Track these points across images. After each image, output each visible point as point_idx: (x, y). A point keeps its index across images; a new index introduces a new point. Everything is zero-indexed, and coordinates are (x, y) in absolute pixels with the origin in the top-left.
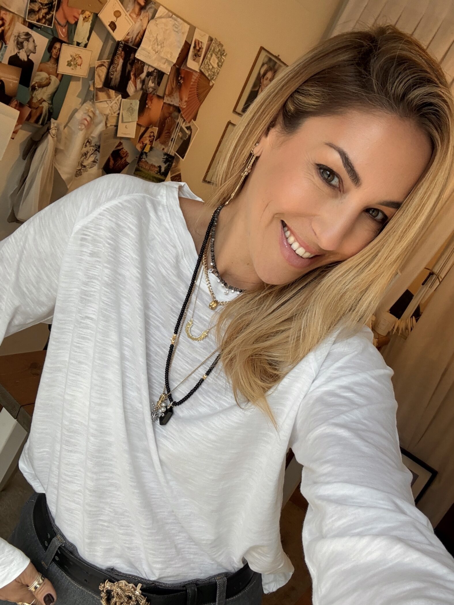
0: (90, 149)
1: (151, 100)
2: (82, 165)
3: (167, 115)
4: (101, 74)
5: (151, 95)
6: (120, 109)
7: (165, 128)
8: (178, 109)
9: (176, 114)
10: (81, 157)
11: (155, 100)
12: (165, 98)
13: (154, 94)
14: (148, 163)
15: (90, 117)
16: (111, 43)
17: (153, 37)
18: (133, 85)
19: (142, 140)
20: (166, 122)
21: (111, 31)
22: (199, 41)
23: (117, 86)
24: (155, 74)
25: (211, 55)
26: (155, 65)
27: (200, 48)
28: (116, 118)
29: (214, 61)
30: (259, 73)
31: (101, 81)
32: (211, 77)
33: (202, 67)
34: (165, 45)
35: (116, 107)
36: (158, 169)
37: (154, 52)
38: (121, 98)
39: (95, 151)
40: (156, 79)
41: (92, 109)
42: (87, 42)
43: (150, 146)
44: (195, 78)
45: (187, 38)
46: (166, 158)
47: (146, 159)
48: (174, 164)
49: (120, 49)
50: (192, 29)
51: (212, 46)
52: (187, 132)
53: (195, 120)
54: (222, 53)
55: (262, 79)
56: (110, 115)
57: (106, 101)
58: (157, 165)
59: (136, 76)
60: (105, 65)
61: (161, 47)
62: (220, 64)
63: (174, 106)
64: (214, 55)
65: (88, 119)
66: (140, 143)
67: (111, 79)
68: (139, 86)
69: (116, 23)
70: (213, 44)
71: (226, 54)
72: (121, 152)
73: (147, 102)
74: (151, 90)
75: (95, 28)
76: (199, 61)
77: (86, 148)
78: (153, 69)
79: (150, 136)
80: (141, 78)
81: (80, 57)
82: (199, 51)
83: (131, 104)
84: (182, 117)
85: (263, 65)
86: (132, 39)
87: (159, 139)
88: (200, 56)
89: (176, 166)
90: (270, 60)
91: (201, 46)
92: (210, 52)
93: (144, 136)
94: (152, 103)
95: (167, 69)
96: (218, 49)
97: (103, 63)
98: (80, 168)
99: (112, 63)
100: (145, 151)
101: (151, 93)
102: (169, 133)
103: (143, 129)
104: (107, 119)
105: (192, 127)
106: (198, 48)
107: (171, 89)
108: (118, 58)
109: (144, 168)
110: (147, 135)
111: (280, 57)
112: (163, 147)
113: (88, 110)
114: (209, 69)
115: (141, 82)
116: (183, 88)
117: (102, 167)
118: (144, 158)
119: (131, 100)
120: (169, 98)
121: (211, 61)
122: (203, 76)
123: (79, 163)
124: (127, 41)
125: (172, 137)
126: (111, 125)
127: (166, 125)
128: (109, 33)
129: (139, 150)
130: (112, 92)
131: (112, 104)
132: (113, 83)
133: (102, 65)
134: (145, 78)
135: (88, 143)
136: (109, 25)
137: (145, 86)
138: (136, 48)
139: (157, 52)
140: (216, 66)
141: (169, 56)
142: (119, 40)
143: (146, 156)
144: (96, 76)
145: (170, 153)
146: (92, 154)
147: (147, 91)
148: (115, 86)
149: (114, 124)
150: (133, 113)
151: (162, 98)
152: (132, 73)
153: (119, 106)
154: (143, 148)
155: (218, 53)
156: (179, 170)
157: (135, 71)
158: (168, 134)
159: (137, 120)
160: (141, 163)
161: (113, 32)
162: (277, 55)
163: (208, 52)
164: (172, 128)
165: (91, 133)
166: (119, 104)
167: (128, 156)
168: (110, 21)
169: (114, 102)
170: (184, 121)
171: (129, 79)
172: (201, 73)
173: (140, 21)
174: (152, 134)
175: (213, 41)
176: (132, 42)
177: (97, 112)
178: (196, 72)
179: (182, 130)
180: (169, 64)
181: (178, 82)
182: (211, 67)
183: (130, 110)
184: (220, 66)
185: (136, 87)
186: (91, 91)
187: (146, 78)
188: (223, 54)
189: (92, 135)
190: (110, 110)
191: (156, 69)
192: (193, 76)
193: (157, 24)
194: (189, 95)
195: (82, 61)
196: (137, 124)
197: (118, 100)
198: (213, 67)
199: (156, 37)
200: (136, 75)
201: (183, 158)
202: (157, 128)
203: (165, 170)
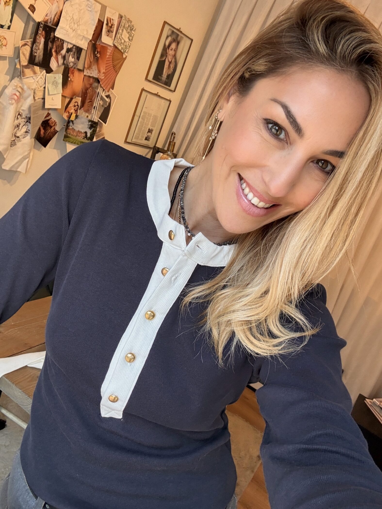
0: (22, 121)
1: (73, 73)
2: (15, 136)
3: (88, 86)
4: (25, 53)
5: (73, 69)
6: (45, 83)
7: (88, 98)
8: (97, 80)
9: (96, 84)
10: (14, 129)
11: (76, 73)
12: (85, 70)
13: (75, 68)
14: (75, 130)
15: (19, 92)
16: (31, 24)
17: (69, 16)
18: (55, 61)
19: (67, 110)
20: (88, 92)
21: (31, 13)
22: (110, 19)
23: (41, 62)
24: (74, 50)
25: (123, 30)
26: (74, 42)
27: (112, 25)
28: (43, 92)
29: (125, 35)
30: (165, 45)
31: (26, 58)
32: (124, 50)
33: (115, 41)
34: (81, 23)
35: (42, 82)
36: (84, 135)
37: (72, 31)
38: (45, 73)
39: (26, 123)
40: (76, 55)
41: (20, 85)
42: (10, 24)
43: (75, 114)
44: (110, 51)
45: (99, 16)
46: (91, 124)
47: (73, 127)
48: (98, 129)
49: (41, 29)
50: (104, 8)
51: (123, 22)
52: (108, 100)
53: (113, 89)
54: (131, 29)
55: (168, 50)
56: (37, 89)
57: (32, 77)
58: (83, 131)
59: (57, 53)
60: (28, 44)
61: (78, 26)
62: (131, 38)
63: (93, 78)
64: (124, 30)
65: (18, 94)
66: (66, 113)
67: (35, 56)
68: (61, 61)
69: (35, 6)
70: (123, 21)
71: (135, 29)
72: (50, 122)
73: (69, 75)
74: (71, 64)
75: (17, 11)
76: (112, 36)
77: (18, 120)
78: (72, 46)
79: (75, 106)
80: (61, 54)
81: (5, 38)
82: (111, 27)
83: (55, 78)
84: (101, 87)
85: (167, 37)
86: (51, 19)
87: (82, 108)
88: (113, 32)
89: (100, 131)
90: (173, 32)
91: (113, 23)
92: (121, 28)
93: (70, 106)
94: (73, 76)
95: (84, 45)
96: (127, 25)
97: (26, 42)
98: (14, 139)
99: (34, 42)
100: (71, 119)
101: (72, 67)
102: (92, 102)
103: (67, 100)
104: (34, 93)
105: (111, 96)
106: (110, 25)
107: (89, 63)
108: (40, 37)
109: (72, 135)
110: (71, 105)
111: (181, 30)
112: (87, 114)
113: (16, 86)
114: (122, 43)
115: (62, 58)
116: (100, 61)
117: (34, 136)
118: (71, 125)
119: (55, 75)
120: (88, 71)
121: (123, 36)
122: (117, 50)
123: (13, 134)
124: (46, 22)
125: (94, 106)
126: (39, 99)
127: (88, 95)
128: (29, 15)
129: (66, 118)
130: (37, 68)
131: (38, 78)
132: (37, 60)
133: (25, 44)
134: (65, 54)
135: (19, 116)
136: (29, 8)
137: (67, 61)
138: (55, 27)
139: (74, 30)
140: (127, 40)
141: (85, 33)
142: (39, 21)
143: (73, 123)
144: (21, 55)
145: (94, 119)
146: (24, 125)
147: (68, 66)
148: (39, 63)
149: (42, 97)
150: (58, 86)
151: (82, 71)
152: (53, 50)
153: (44, 81)
154: (69, 117)
155: (128, 28)
156: (103, 135)
157: (56, 48)
158: (90, 103)
159: (62, 92)
160: (69, 131)
161: (33, 14)
162: (178, 28)
163: (119, 28)
164: (94, 97)
165: (21, 106)
166: (44, 79)
167: (57, 125)
168: (29, 4)
169: (39, 77)
170: (104, 90)
171: (51, 55)
172: (115, 47)
173: (57, 2)
174: (76, 104)
175: (123, 18)
176: (50, 22)
177: (25, 87)
178: (110, 46)
179: (102, 98)
180: (86, 40)
181: (95, 56)
182: (123, 41)
183: (55, 83)
184: (131, 40)
185: (58, 62)
186: (17, 69)
187: (67, 54)
188: (133, 29)
189: (22, 108)
190: (37, 85)
191: (74, 45)
192: (108, 50)
193: (72, 5)
194: (106, 67)
195: (7, 42)
196: (62, 96)
197: (43, 75)
198: (125, 41)
199: (73, 17)
200: (58, 51)
201: (105, 123)
202: (81, 98)
203: (91, 135)
